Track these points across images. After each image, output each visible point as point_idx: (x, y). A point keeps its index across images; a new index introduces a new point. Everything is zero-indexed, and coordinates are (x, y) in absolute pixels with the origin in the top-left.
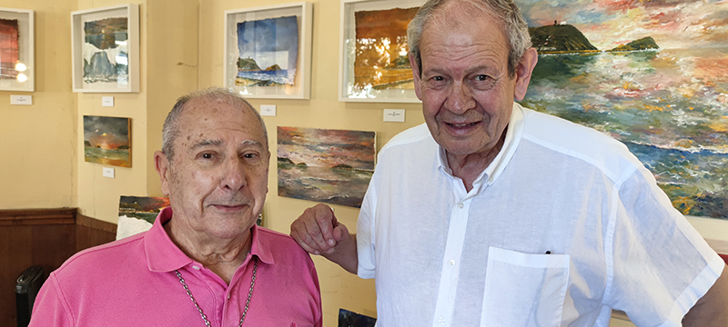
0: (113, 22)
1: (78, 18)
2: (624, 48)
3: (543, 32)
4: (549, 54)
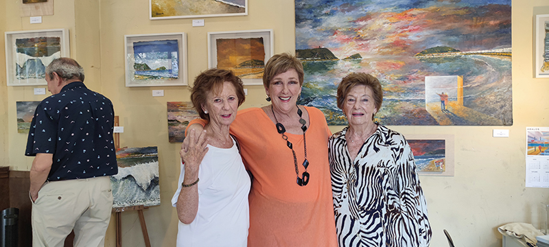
0: (45, 39)
1: (10, 35)
2: (349, 58)
3: (314, 51)
4: (317, 61)
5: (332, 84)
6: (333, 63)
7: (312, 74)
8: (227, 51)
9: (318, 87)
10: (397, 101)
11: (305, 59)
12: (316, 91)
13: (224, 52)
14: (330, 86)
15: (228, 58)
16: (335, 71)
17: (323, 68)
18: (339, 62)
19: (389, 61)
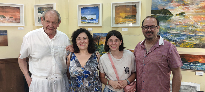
1: (36, 6)
2: (179, 14)
3: (161, 11)
4: (162, 15)
5: (169, 27)
6: (170, 17)
8: (119, 11)
10: (203, 36)
11: (156, 14)
13: (118, 11)
14: (168, 27)
15: (120, 14)
16: (171, 21)
18: (173, 16)
19: (200, 16)
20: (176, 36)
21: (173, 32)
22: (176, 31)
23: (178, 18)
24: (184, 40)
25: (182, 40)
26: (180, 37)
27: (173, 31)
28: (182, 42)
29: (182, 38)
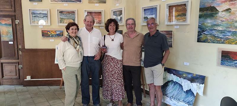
0: (119, 11)
1: (112, 10)
2: (224, 11)
3: (208, 8)
4: (209, 12)
5: (215, 23)
7: (206, 19)
9: (208, 25)
11: (203, 12)
12: (208, 27)
15: (173, 13)
17: (211, 16)
18: (220, 13)
20: (222, 33)
21: (219, 29)
22: (222, 28)
23: (224, 14)
24: (229, 37)
25: (227, 36)
26: (225, 34)
27: (219, 27)
28: (227, 39)
29: (227, 34)
